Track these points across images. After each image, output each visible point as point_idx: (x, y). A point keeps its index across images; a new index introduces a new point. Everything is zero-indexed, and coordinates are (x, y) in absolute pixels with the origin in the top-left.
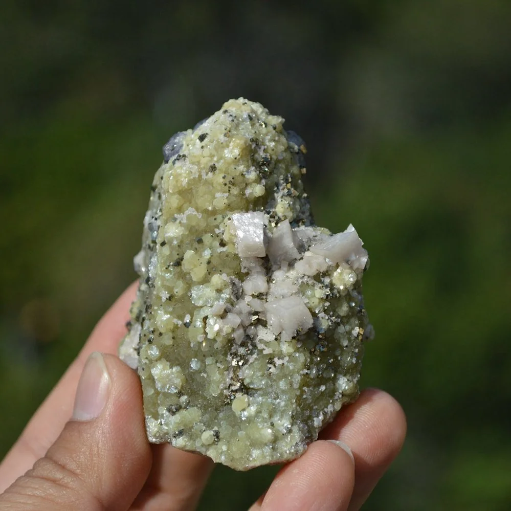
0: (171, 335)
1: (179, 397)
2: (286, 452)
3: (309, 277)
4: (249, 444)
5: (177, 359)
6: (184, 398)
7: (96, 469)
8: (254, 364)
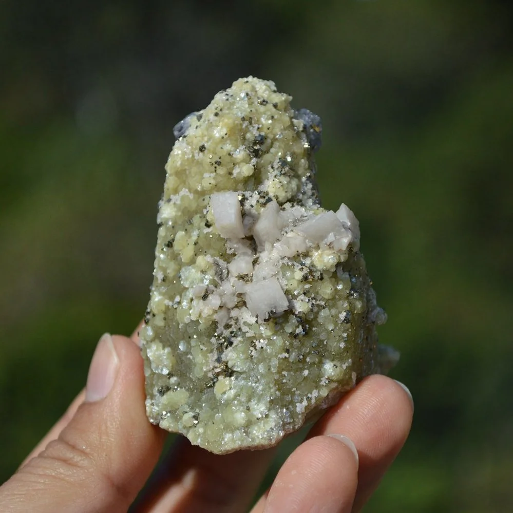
0: (163, 316)
1: (169, 378)
2: (258, 437)
3: (289, 258)
4: (223, 427)
5: (168, 340)
6: (174, 380)
7: (105, 447)
8: (238, 347)
